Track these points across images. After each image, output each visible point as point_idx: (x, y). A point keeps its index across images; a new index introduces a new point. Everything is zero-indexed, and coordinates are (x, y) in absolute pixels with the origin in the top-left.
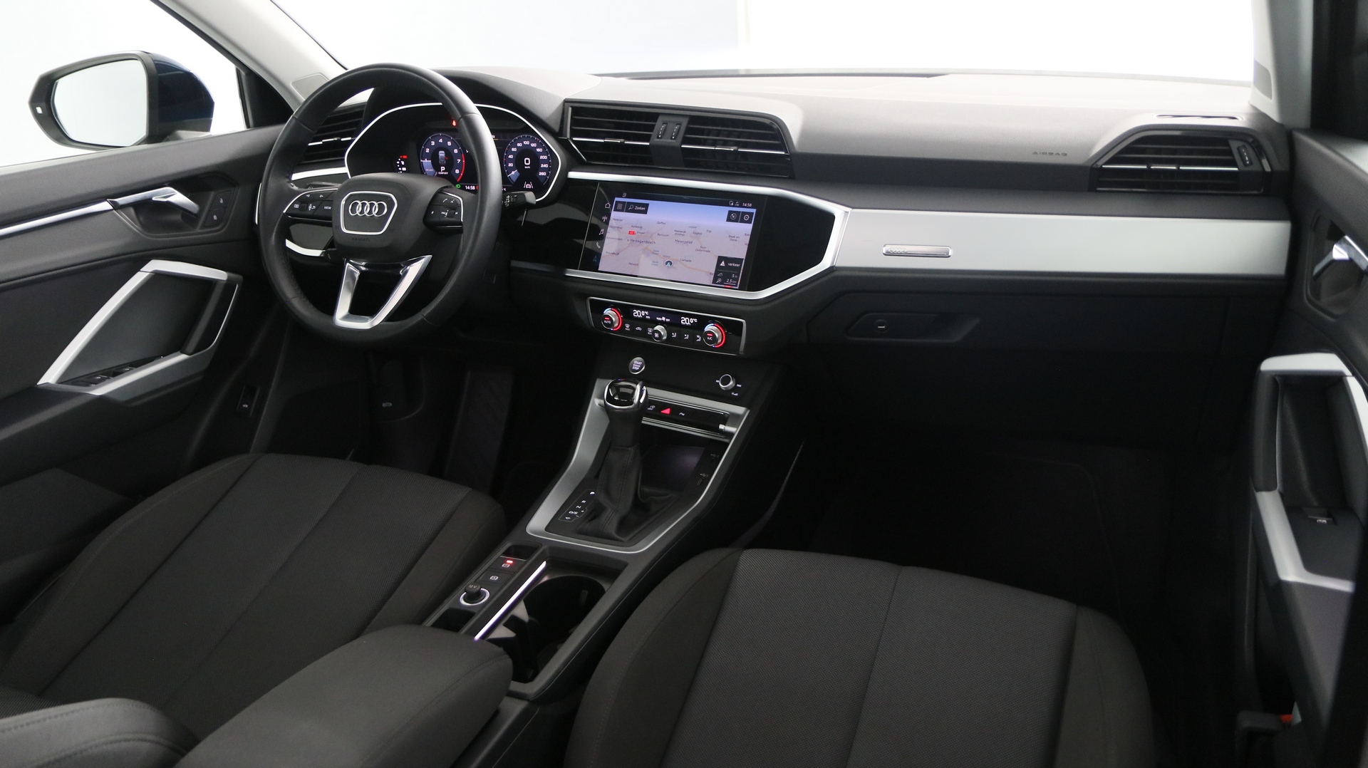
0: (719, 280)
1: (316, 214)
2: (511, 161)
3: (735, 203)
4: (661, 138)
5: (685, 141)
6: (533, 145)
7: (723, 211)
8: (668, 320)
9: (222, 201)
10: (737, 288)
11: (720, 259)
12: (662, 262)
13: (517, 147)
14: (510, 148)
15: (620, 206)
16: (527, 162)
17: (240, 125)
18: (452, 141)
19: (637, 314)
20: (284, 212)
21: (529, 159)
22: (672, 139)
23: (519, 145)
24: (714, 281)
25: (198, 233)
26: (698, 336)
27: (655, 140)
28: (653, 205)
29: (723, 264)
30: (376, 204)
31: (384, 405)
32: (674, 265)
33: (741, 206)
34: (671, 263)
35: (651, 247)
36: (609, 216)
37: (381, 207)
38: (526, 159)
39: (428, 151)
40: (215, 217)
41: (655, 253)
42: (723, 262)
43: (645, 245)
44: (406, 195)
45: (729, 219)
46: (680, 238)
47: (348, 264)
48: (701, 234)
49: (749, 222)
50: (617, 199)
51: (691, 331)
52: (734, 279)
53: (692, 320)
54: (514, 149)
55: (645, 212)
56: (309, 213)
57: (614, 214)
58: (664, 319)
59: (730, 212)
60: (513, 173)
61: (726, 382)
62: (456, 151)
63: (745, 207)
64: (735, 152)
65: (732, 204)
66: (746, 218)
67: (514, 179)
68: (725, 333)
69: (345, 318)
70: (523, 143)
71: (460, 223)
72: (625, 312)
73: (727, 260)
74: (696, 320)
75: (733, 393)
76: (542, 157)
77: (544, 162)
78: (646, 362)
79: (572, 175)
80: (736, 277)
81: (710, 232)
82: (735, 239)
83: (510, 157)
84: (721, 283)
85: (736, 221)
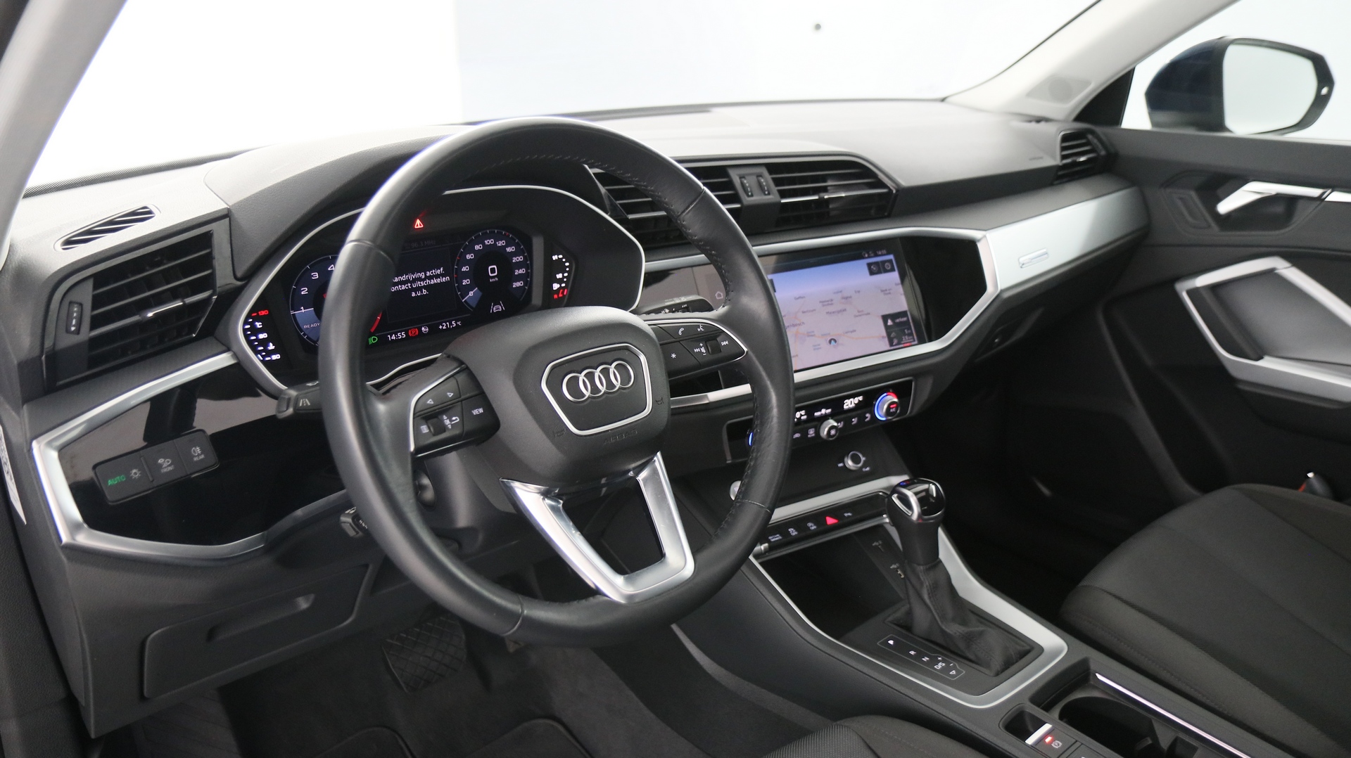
0: (895, 341)
2: (465, 275)
3: (869, 254)
4: (751, 195)
5: (780, 194)
6: (500, 243)
7: (860, 267)
8: (828, 411)
10: (917, 342)
11: (885, 318)
12: (823, 343)
13: (476, 252)
14: (463, 255)
16: (493, 271)
20: (412, 448)
21: (494, 267)
22: (765, 194)
23: (477, 247)
24: (891, 344)
26: (867, 415)
27: (744, 199)
29: (890, 323)
30: (612, 367)
32: (840, 341)
33: (876, 255)
34: (835, 341)
35: (802, 329)
38: (490, 268)
39: (305, 291)
41: (810, 334)
42: (889, 321)
43: (794, 329)
45: (872, 273)
46: (831, 309)
48: (850, 297)
49: (892, 270)
51: (859, 412)
52: (908, 334)
53: (857, 400)
54: (469, 257)
56: (456, 432)
58: (823, 411)
59: (869, 265)
60: (471, 294)
61: (857, 461)
63: (880, 255)
65: (866, 255)
66: (888, 266)
67: (474, 304)
70: (484, 244)
73: (894, 316)
74: (862, 398)
75: (864, 471)
76: (515, 260)
77: (519, 265)
80: (909, 331)
81: (859, 292)
82: (888, 292)
83: (464, 269)
84: (899, 343)
85: (879, 272)
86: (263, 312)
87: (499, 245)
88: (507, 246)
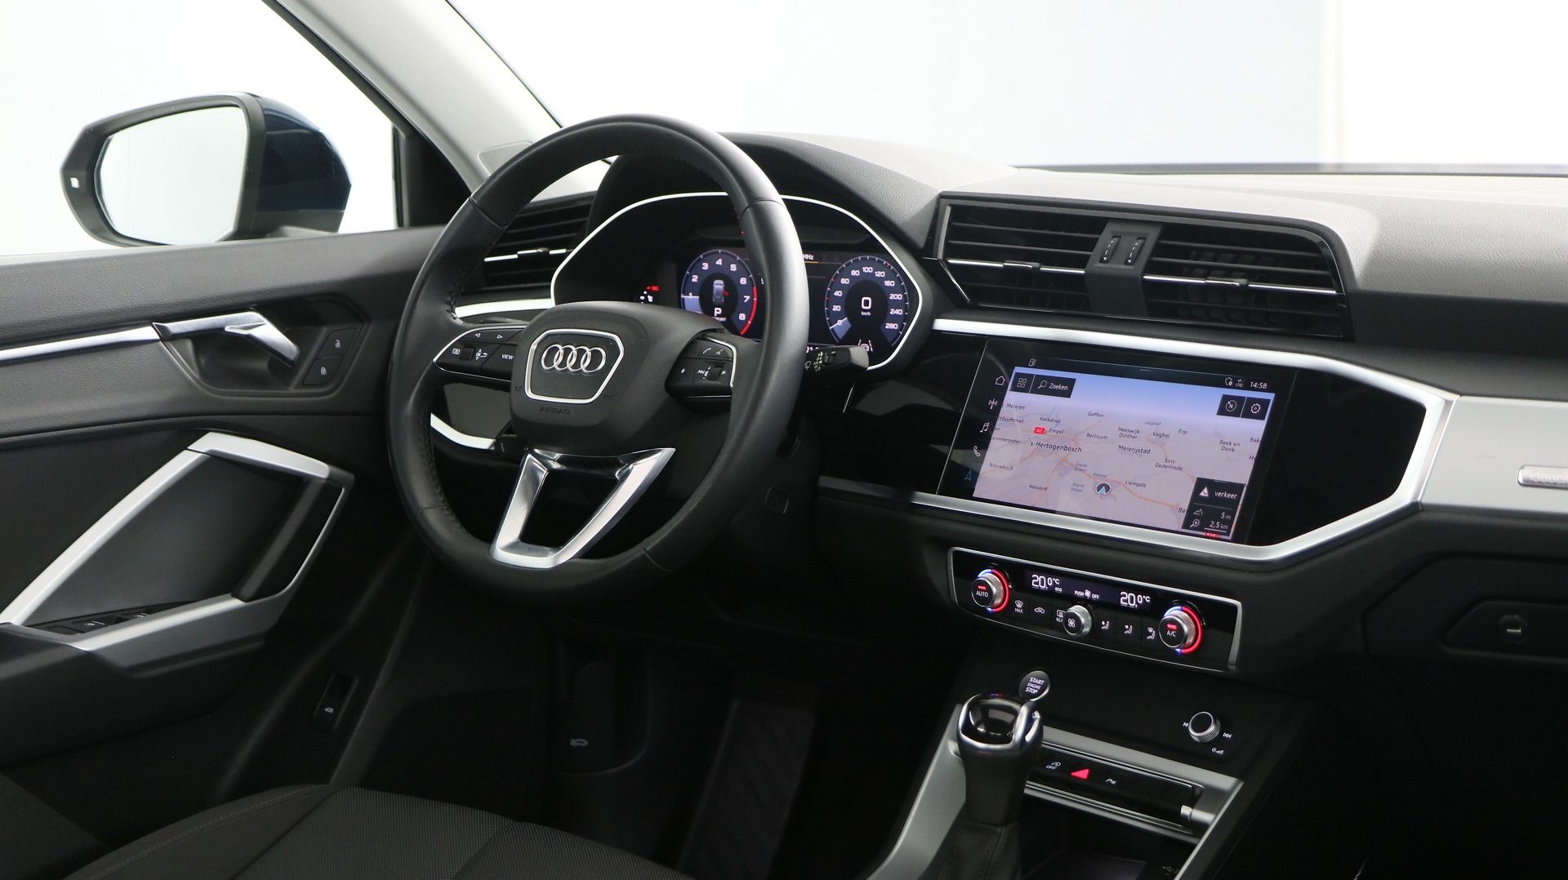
0: (1196, 523)
1: (487, 366)
2: (837, 301)
3: (1235, 381)
4: (1106, 262)
5: (1152, 268)
6: (879, 274)
7: (1213, 396)
8: (1095, 596)
9: (338, 345)
10: (1230, 538)
11: (1201, 483)
12: (1090, 485)
13: (852, 278)
14: (838, 278)
15: (1022, 383)
16: (867, 303)
17: (388, 222)
18: (739, 263)
19: (1039, 582)
20: (435, 360)
21: (869, 299)
22: (1126, 263)
23: (854, 273)
24: (1186, 525)
25: (292, 395)
26: (1150, 630)
27: (1095, 265)
28: (1082, 380)
29: (1205, 493)
30: (588, 351)
31: (574, 742)
32: (1113, 492)
33: (1247, 387)
34: (1107, 489)
35: (1074, 457)
36: (1001, 399)
37: (596, 357)
38: (864, 299)
39: (695, 279)
40: (323, 371)
41: (1078, 468)
42: (1205, 490)
43: (1062, 453)
44: (640, 337)
45: (1222, 411)
46: (1129, 443)
47: (529, 456)
48: (1167, 436)
49: (1260, 417)
50: (1018, 370)
51: (1137, 619)
52: (1224, 522)
53: (1140, 599)
54: (844, 281)
55: (1067, 394)
56: (476, 364)
57: (1011, 397)
58: (1088, 593)
59: (1226, 398)
60: (840, 322)
61: (1201, 726)
62: (743, 281)
63: (1253, 389)
64: (1244, 288)
65: (1230, 383)
66: (1256, 408)
67: (841, 335)
68: (1203, 627)
69: (512, 548)
70: (861, 271)
71: (728, 391)
72: (1017, 578)
73: (1213, 485)
74: (1147, 599)
75: (1214, 750)
76: (892, 297)
77: (896, 305)
78: (1053, 681)
79: (942, 324)
80: (1229, 517)
81: (1185, 433)
82: (1232, 446)
83: (837, 294)
84: (1200, 528)
85: (1236, 414)
86: (655, 288)
87: (878, 275)
88: (882, 280)
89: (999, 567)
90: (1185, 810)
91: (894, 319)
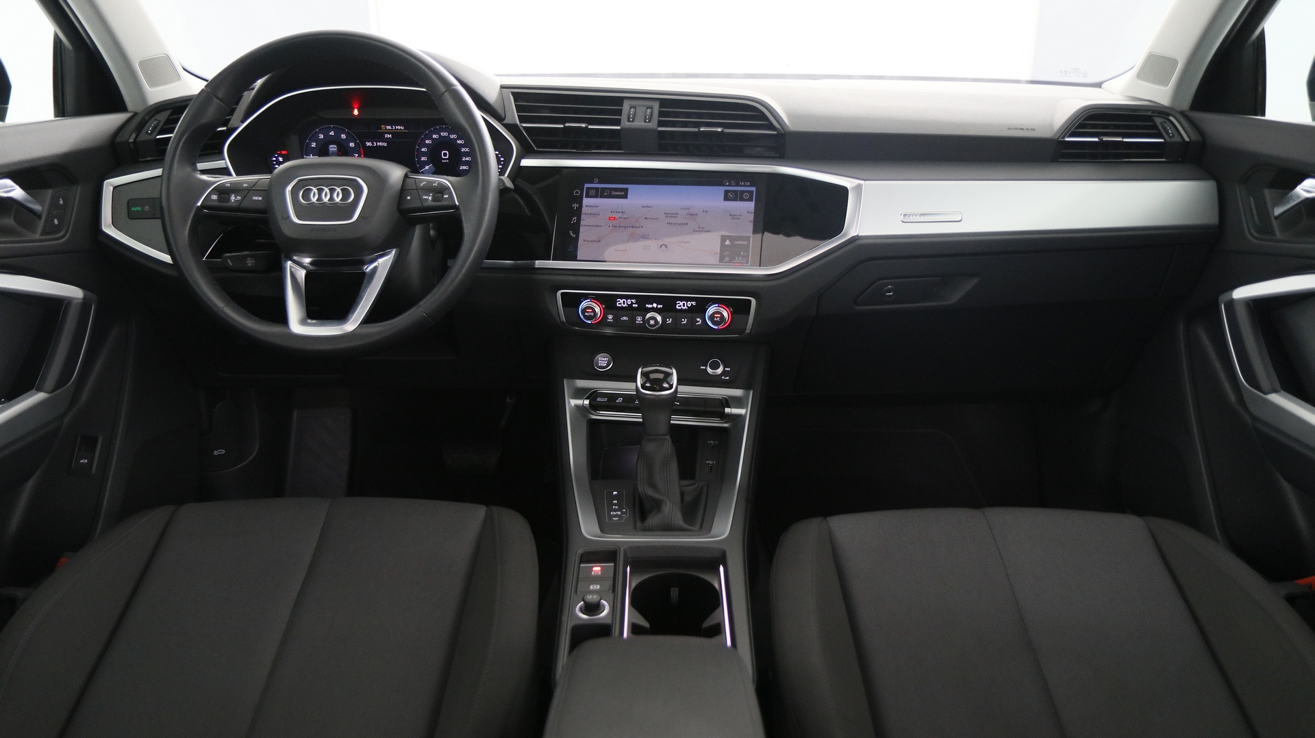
0: (727, 259)
1: (242, 205)
2: (424, 154)
3: (730, 182)
4: (633, 121)
5: (661, 124)
6: (452, 136)
7: (720, 191)
8: (659, 306)
9: (61, 202)
10: (749, 264)
11: (724, 238)
12: (655, 245)
13: (433, 139)
14: (423, 140)
15: (592, 193)
16: (445, 155)
18: (347, 134)
19: (621, 303)
20: (199, 204)
21: (446, 152)
22: (645, 121)
23: (434, 136)
24: (722, 259)
25: (35, 238)
26: (698, 319)
27: (625, 123)
28: (632, 188)
29: (728, 242)
30: (338, 190)
31: (216, 453)
32: (671, 248)
33: (737, 185)
34: (666, 246)
35: (639, 231)
36: (581, 203)
37: (346, 194)
38: (443, 152)
39: (314, 145)
40: (56, 222)
41: (645, 237)
42: (728, 241)
43: (632, 230)
45: (726, 198)
46: (673, 220)
47: (289, 263)
48: (697, 215)
49: (750, 199)
50: (587, 185)
51: (690, 315)
52: (743, 257)
53: (689, 304)
54: (427, 142)
55: (625, 197)
56: (234, 205)
57: (586, 201)
58: (655, 305)
59: (726, 192)
60: (427, 167)
61: (714, 367)
62: (352, 145)
63: (742, 186)
64: (724, 132)
65: (727, 184)
66: (746, 196)
68: (731, 312)
69: (303, 324)
70: (440, 135)
71: (454, 207)
72: (608, 303)
73: (732, 238)
74: (694, 303)
75: (723, 377)
76: (463, 150)
77: (466, 154)
78: (614, 358)
79: (525, 162)
80: (745, 254)
81: (707, 212)
82: (737, 217)
83: (423, 150)
84: (730, 261)
85: (735, 199)
86: (284, 152)
88: (458, 139)
89: (598, 298)
90: (727, 410)
91: (466, 163)
